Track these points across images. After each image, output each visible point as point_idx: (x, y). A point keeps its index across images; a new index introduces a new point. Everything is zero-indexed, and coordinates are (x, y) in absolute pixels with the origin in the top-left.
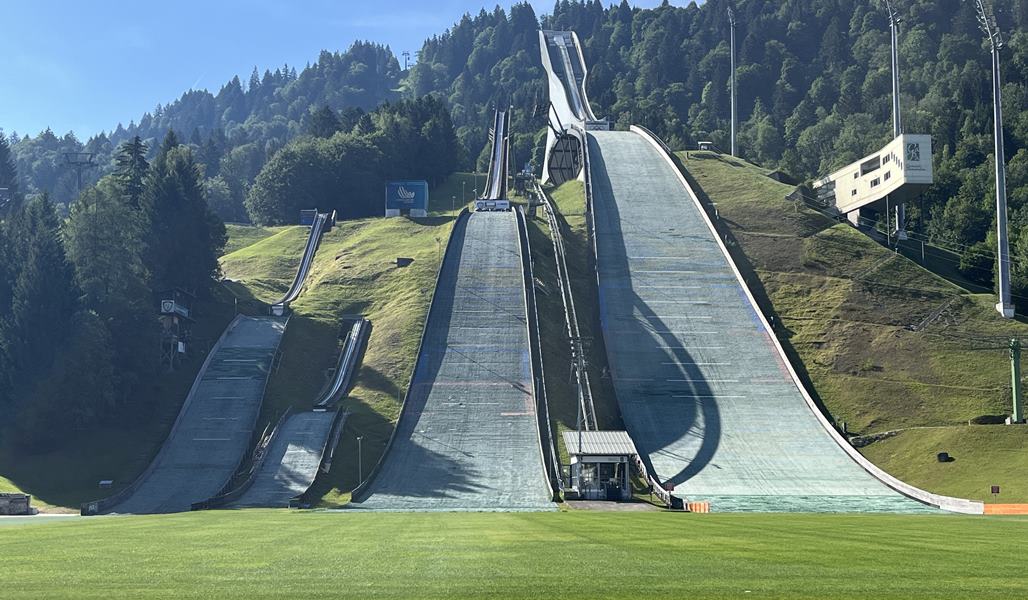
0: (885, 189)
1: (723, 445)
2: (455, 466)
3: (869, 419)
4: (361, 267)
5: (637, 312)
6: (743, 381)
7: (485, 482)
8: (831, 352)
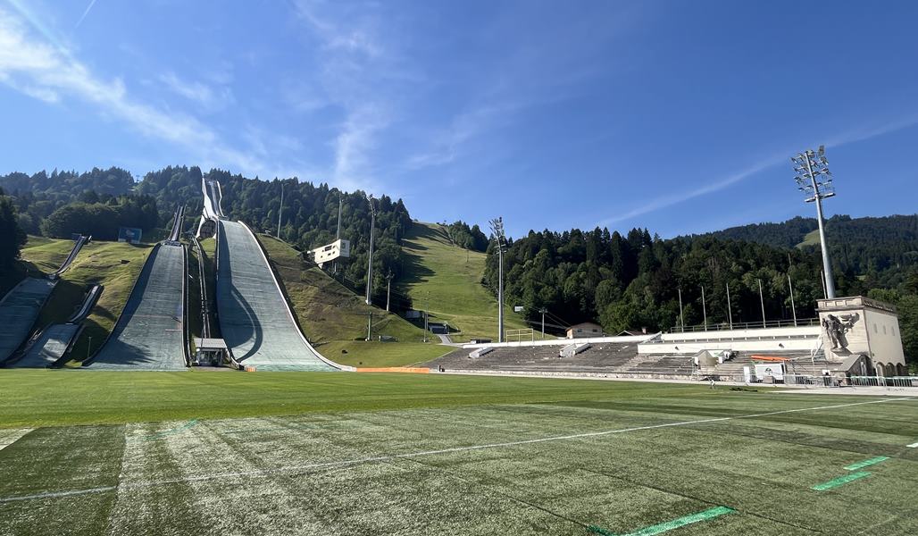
0: (333, 257)
1: (263, 345)
2: (139, 351)
3: (319, 338)
4: (101, 262)
5: (233, 292)
6: (273, 321)
7: (154, 358)
8: (308, 313)
